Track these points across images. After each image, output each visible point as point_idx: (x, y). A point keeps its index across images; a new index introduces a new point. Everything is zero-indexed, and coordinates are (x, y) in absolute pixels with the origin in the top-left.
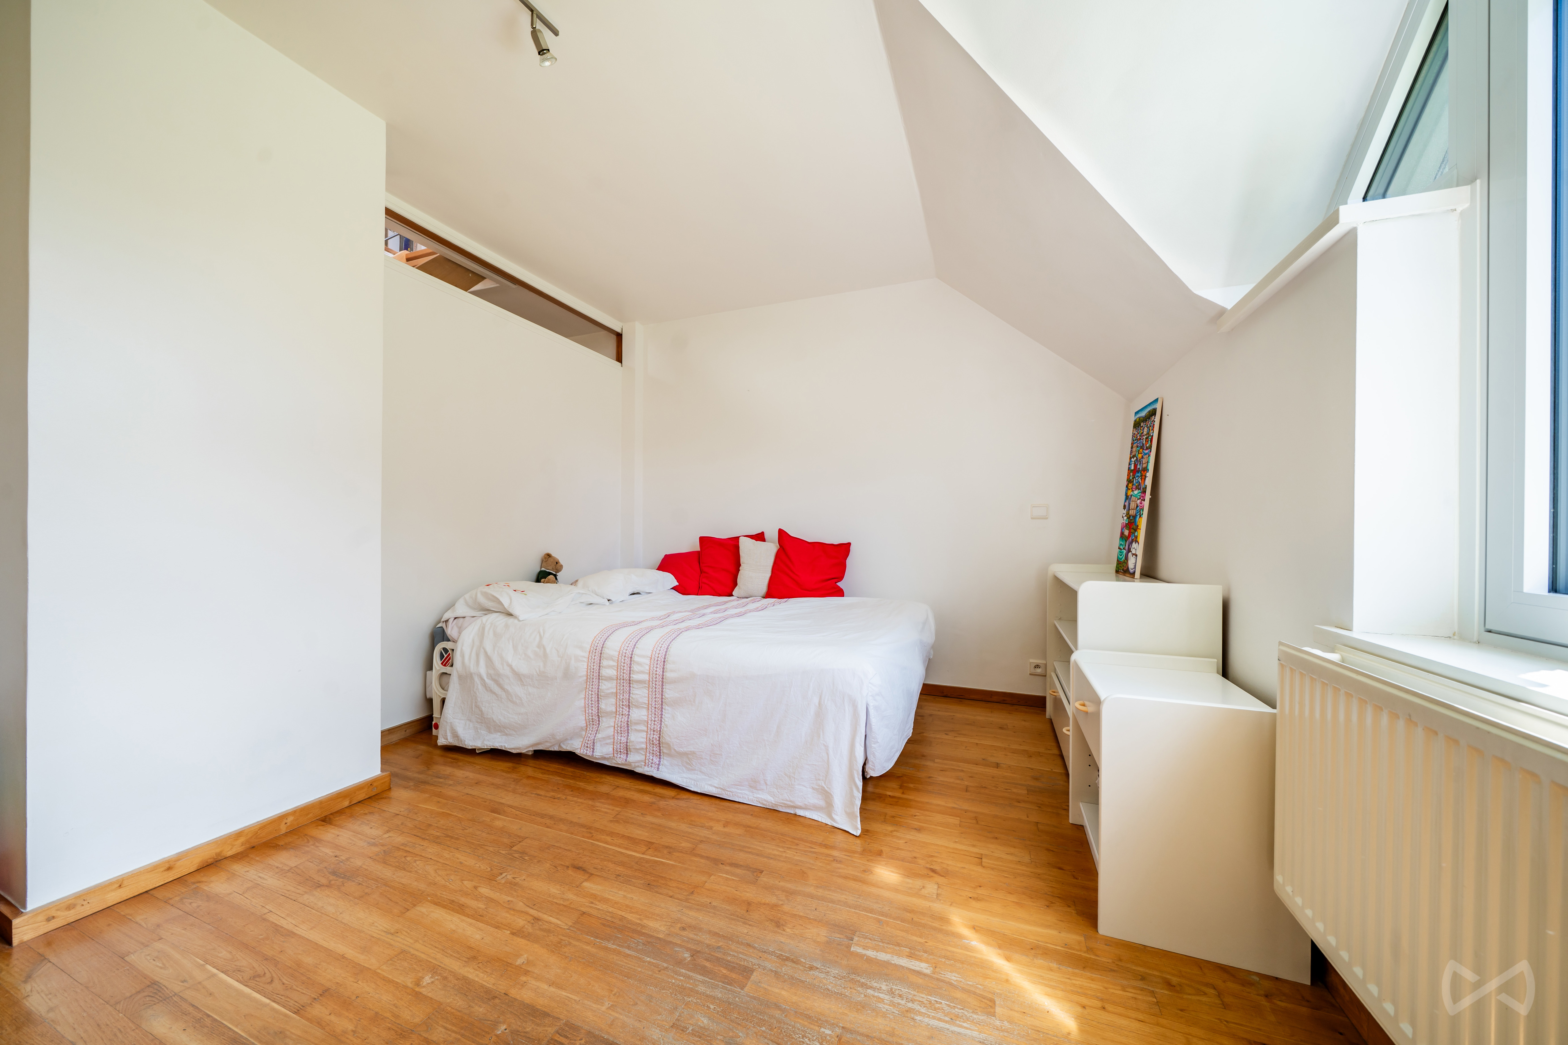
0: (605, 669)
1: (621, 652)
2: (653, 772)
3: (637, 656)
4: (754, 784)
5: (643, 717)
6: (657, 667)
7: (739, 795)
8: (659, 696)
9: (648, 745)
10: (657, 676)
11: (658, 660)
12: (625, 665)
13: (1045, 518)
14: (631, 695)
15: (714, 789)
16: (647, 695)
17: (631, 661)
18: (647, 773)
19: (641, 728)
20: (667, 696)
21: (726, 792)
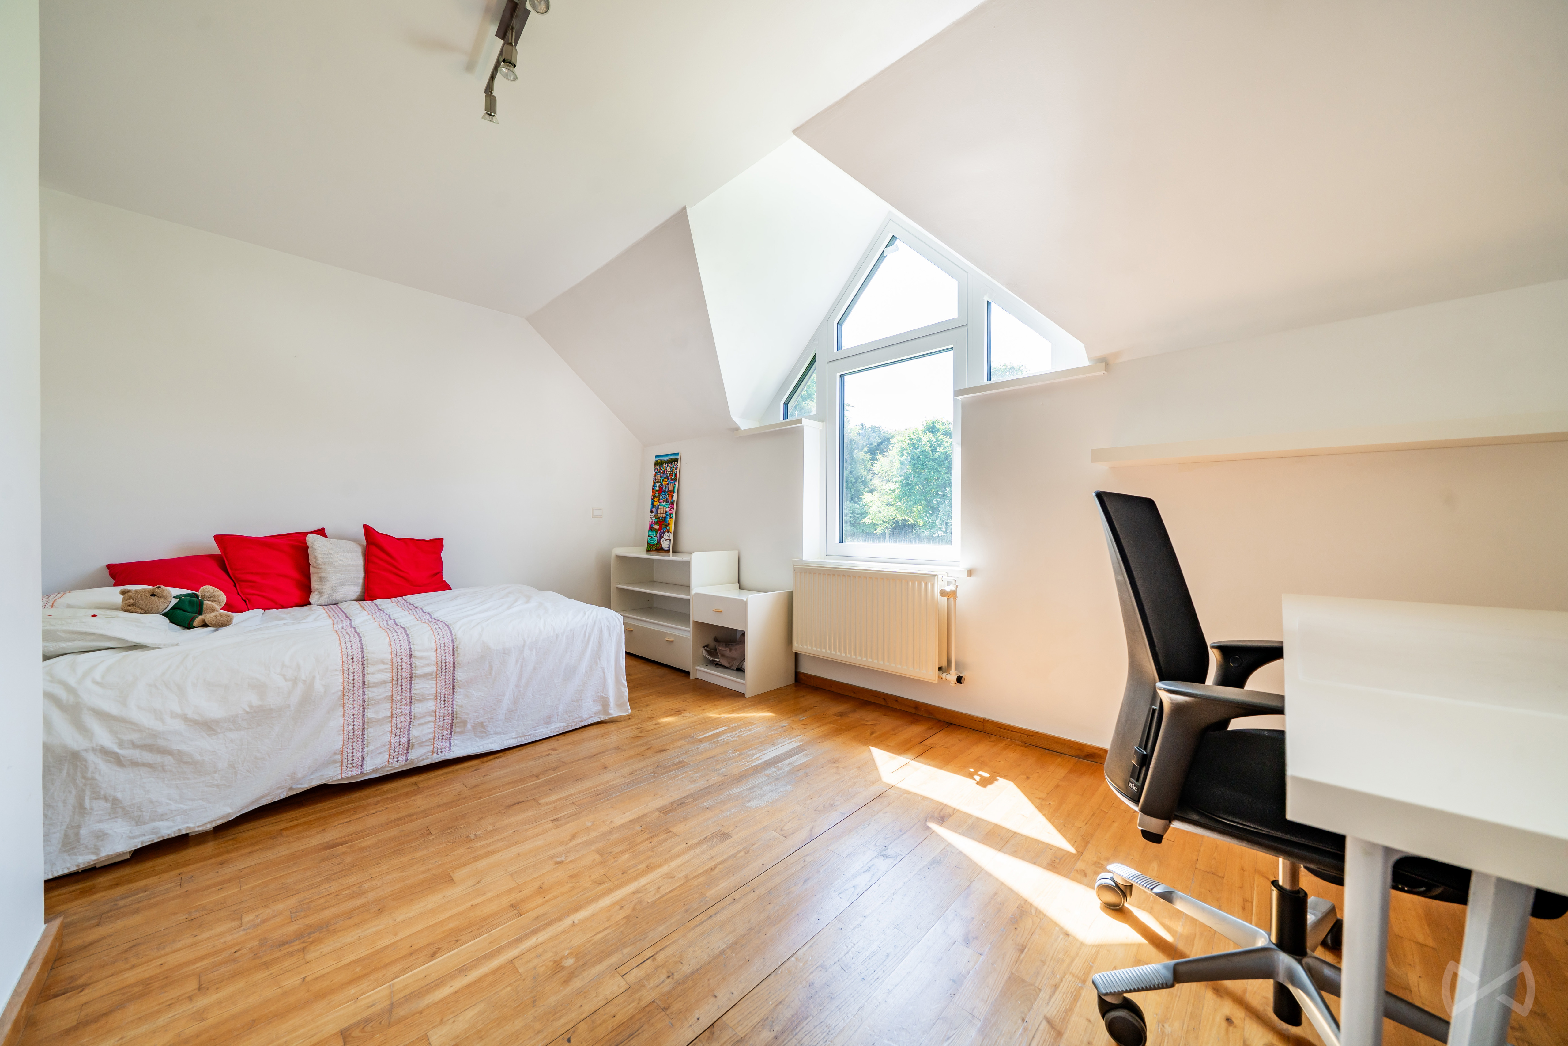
0: (372, 676)
1: (394, 653)
2: (445, 755)
3: (418, 651)
4: (548, 721)
5: (431, 708)
6: (445, 656)
7: (536, 735)
8: (449, 682)
9: (437, 733)
10: (447, 664)
11: (445, 649)
12: (403, 663)
13: (600, 517)
14: (413, 692)
15: (514, 740)
16: (435, 686)
17: (411, 658)
18: (437, 761)
19: (426, 721)
20: (459, 679)
21: (525, 737)
